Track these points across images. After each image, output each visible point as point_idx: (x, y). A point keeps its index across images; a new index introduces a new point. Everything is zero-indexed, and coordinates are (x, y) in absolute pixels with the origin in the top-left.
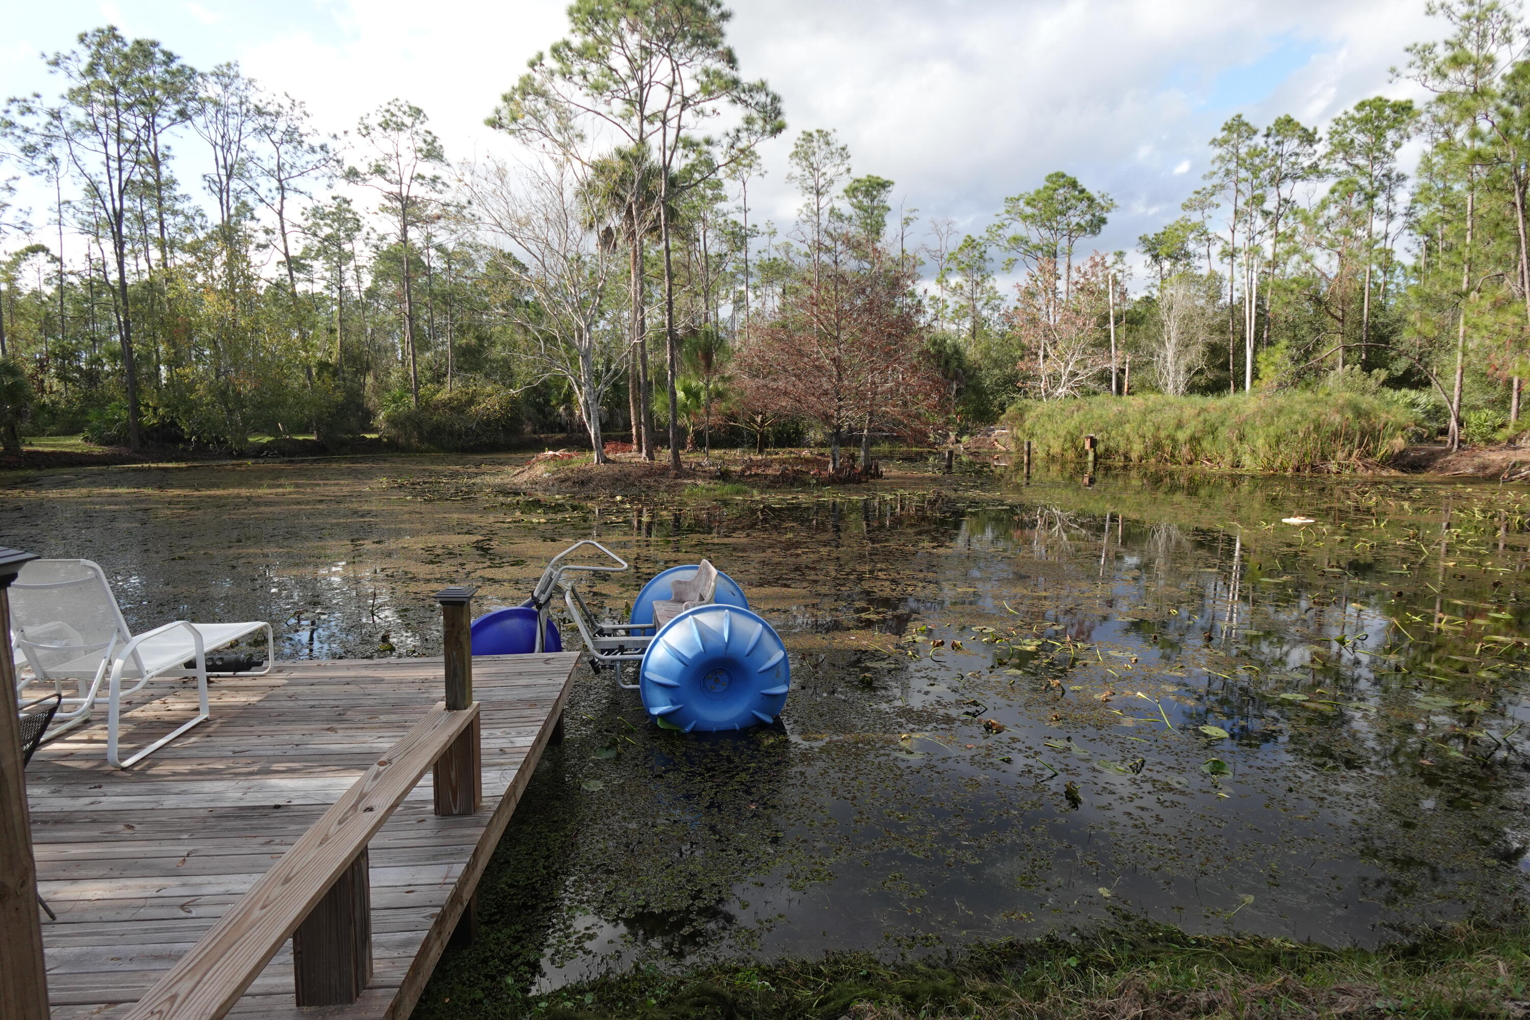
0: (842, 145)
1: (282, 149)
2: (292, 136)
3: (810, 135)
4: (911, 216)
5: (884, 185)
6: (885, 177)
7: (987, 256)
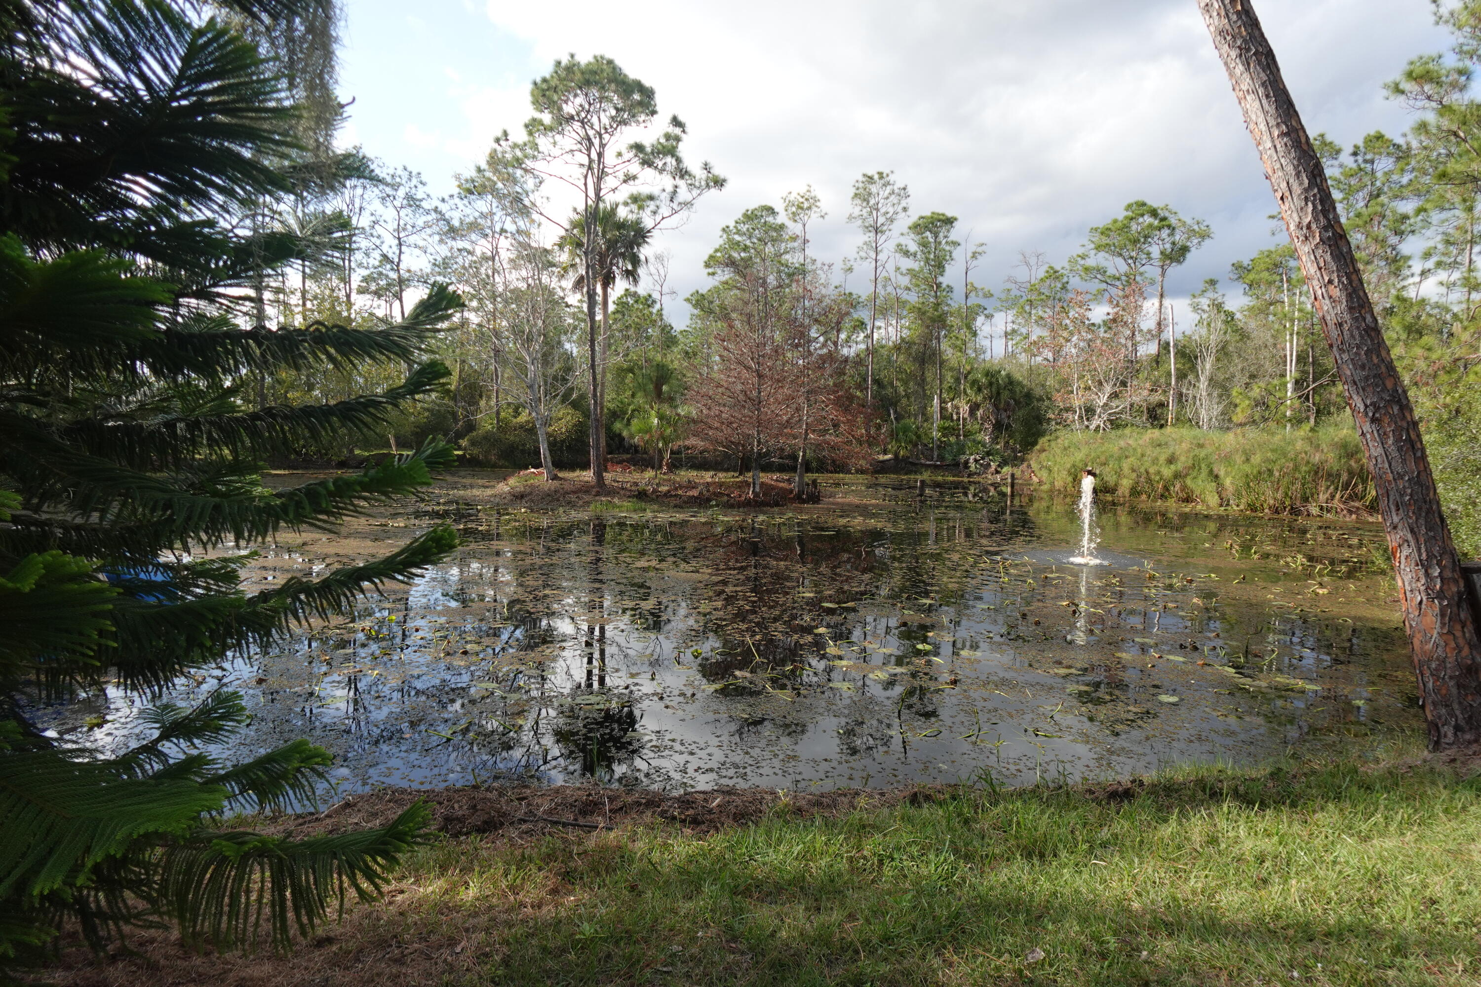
0: (902, 186)
1: (403, 213)
2: (412, 202)
3: (871, 178)
4: (980, 250)
5: (949, 221)
6: (949, 214)
7: (1069, 287)
